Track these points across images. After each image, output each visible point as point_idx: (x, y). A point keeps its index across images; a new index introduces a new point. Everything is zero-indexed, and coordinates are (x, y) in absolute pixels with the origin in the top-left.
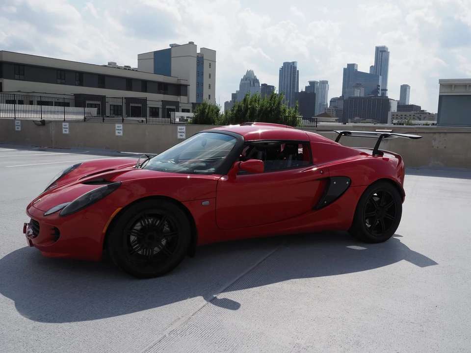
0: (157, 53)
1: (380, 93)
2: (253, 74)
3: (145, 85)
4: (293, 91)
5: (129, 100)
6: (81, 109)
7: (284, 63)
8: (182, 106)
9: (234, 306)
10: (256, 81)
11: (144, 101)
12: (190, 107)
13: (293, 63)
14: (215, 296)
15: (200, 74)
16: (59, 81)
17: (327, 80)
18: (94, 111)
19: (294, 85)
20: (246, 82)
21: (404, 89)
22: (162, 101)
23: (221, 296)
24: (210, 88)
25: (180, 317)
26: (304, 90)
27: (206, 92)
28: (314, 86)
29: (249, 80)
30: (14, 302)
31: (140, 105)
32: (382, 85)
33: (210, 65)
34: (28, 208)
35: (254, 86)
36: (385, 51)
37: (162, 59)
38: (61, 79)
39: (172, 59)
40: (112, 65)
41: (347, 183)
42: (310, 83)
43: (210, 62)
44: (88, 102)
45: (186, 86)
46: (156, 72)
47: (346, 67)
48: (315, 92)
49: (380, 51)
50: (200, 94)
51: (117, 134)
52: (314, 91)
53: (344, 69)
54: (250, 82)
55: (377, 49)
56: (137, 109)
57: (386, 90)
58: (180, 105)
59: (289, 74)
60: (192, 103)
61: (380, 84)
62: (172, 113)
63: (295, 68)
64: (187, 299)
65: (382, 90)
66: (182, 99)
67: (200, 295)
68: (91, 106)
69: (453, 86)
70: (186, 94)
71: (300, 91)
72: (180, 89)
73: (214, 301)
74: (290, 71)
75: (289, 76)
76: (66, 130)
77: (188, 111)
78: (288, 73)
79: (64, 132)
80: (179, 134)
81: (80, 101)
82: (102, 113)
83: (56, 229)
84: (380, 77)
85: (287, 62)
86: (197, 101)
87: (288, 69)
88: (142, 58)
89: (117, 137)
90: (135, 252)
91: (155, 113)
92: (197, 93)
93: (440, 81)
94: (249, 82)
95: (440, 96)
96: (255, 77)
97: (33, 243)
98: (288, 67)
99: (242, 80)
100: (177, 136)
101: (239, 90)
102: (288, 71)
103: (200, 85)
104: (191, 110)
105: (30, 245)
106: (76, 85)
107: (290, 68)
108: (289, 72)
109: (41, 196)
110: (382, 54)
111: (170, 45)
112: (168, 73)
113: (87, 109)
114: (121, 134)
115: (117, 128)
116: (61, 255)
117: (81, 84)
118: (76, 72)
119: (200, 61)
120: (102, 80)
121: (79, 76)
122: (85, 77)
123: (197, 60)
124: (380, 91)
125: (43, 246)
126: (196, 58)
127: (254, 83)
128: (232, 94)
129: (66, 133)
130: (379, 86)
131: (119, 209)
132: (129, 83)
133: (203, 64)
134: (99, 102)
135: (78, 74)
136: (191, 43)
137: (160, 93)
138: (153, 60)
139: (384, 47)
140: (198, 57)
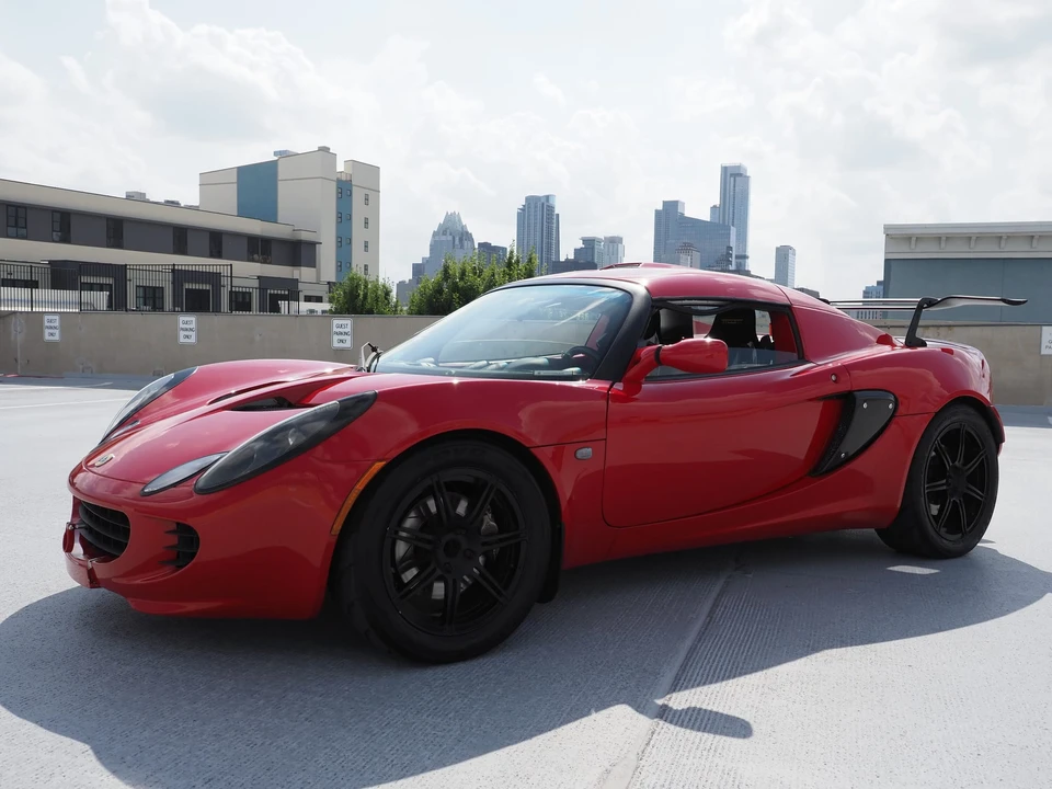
0: (243, 172)
1: (734, 263)
2: (460, 220)
3: (216, 242)
4: (548, 259)
5: (179, 275)
6: (71, 295)
7: (527, 199)
8: (305, 290)
9: (736, 728)
10: (465, 236)
11: (214, 278)
12: (322, 291)
13: (547, 197)
15: (344, 218)
16: (12, 230)
17: (621, 236)
18: (101, 298)
19: (549, 245)
20: (444, 238)
21: (783, 256)
22: (259, 277)
24: (366, 250)
26: (571, 257)
27: (358, 259)
28: (593, 248)
29: (452, 234)
30: (87, 747)
31: (208, 287)
32: (738, 246)
33: (367, 199)
35: (462, 247)
36: (741, 175)
37: (257, 184)
38: (16, 226)
39: (280, 184)
40: (135, 198)
41: (891, 406)
42: (585, 241)
43: (367, 192)
44: (84, 279)
45: (313, 245)
46: (244, 211)
47: (660, 207)
48: (596, 261)
49: (731, 175)
50: (343, 263)
51: (182, 340)
52: (593, 259)
53: (657, 212)
54: (454, 238)
55: (725, 169)
56: (198, 297)
57: (745, 257)
58: (301, 286)
59: (539, 221)
60: (329, 283)
61: (733, 244)
62: (283, 304)
63: (551, 209)
64: (588, 714)
65: (737, 257)
66: (304, 274)
67: (618, 702)
68: (91, 287)
69: (913, 239)
70: (312, 263)
71: (562, 259)
72: (298, 251)
73: (664, 713)
74: (539, 213)
75: (539, 226)
76: (52, 334)
77: (319, 299)
78: (536, 219)
79: (47, 337)
80: (336, 338)
81: (63, 276)
82: (117, 303)
84: (733, 231)
85: (532, 197)
86: (337, 277)
87: (536, 211)
88: (208, 181)
89: (183, 346)
91: (241, 302)
92: (337, 262)
93: (887, 228)
94: (450, 238)
95: (886, 260)
96: (464, 227)
97: (99, 575)
98: (536, 207)
99: (435, 234)
100: (330, 341)
101: (428, 255)
102: (535, 216)
103: (344, 242)
104: (326, 298)
105: (91, 582)
106: (54, 241)
107: (539, 209)
108: (539, 217)
110: (734, 182)
111: (276, 153)
112: (270, 215)
113: (86, 295)
114: (193, 340)
115: (182, 326)
116: (191, 607)
117: (65, 239)
118: (53, 211)
119: (344, 189)
120: (116, 228)
121: (62, 221)
122: (74, 221)
123: (338, 188)
124: (733, 260)
125: (138, 582)
126: (335, 184)
127: (461, 240)
128: (413, 264)
129: (51, 338)
130: (731, 248)
131: (379, 465)
132: (179, 237)
133: (351, 195)
134: (110, 281)
135: (57, 216)
136: (324, 150)
137: (253, 260)
138: (235, 185)
139: (739, 167)
140: (339, 181)
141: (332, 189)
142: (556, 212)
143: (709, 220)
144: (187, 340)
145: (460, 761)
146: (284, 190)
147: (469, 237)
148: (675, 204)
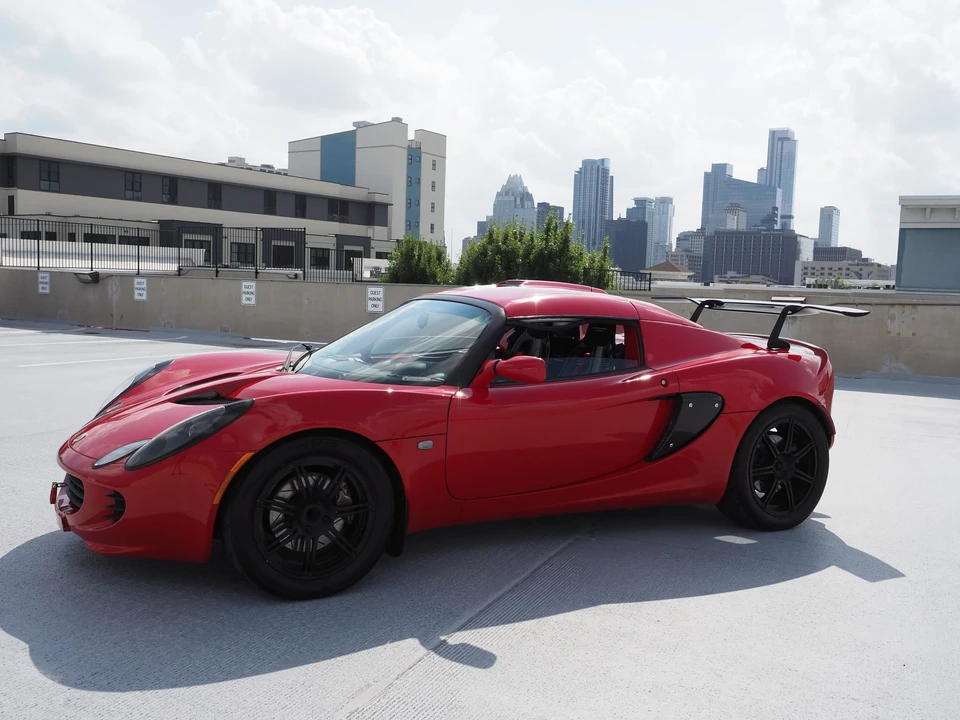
0: (326, 140)
1: (779, 223)
2: (521, 182)
3: (301, 204)
4: (602, 218)
5: (269, 233)
6: (172, 251)
7: (585, 162)
8: (377, 247)
9: (483, 659)
10: (526, 197)
11: (301, 236)
12: (392, 248)
13: (603, 161)
14: (442, 638)
15: (413, 182)
16: (129, 193)
17: (670, 196)
18: (199, 255)
19: (603, 204)
20: (506, 198)
21: (828, 216)
22: (336, 236)
23: (455, 639)
24: (433, 211)
25: (371, 682)
26: (624, 216)
27: (425, 218)
28: (644, 208)
29: (514, 196)
30: (27, 646)
31: (292, 244)
32: (783, 207)
33: (434, 165)
34: (62, 450)
35: (523, 206)
36: (788, 139)
37: (338, 152)
38: (133, 190)
39: (358, 152)
40: (236, 163)
41: (716, 405)
42: (637, 201)
43: (435, 158)
44: (186, 237)
45: (385, 206)
46: (325, 176)
47: (709, 170)
48: (646, 220)
49: (779, 139)
50: (412, 223)
51: (244, 302)
52: (644, 218)
53: (705, 173)
54: (515, 198)
55: (773, 133)
56: (285, 252)
57: (791, 217)
58: (373, 243)
59: (594, 183)
60: (398, 241)
61: (778, 204)
62: (356, 261)
63: (605, 171)
64: (385, 643)
65: (782, 217)
66: (377, 232)
67: (412, 636)
68: (192, 244)
69: (928, 210)
70: (384, 223)
71: (615, 218)
72: (372, 212)
73: (441, 649)
74: (595, 176)
75: (594, 186)
76: (141, 294)
77: (385, 256)
78: (591, 181)
79: (137, 297)
80: (370, 303)
81: (170, 235)
82: (214, 257)
83: (117, 495)
84: (779, 192)
85: (589, 160)
86: (406, 236)
87: (591, 174)
88: (296, 149)
89: (245, 306)
90: (279, 544)
91: (321, 259)
92: (406, 221)
93: (902, 199)
94: (512, 198)
95: (901, 230)
96: (524, 188)
97: (70, 523)
98: (592, 169)
99: (498, 194)
100: (366, 306)
101: (491, 214)
102: (591, 178)
103: (413, 204)
105: (64, 527)
106: (163, 203)
107: (595, 171)
108: (595, 178)
109: (89, 428)
110: (781, 146)
111: (354, 124)
112: (349, 180)
113: (185, 252)
114: (253, 302)
115: (244, 290)
116: (126, 549)
117: (173, 201)
118: (163, 177)
119: (414, 155)
120: (215, 192)
121: (170, 185)
122: (181, 186)
123: (409, 155)
124: (779, 220)
125: (91, 529)
126: (406, 151)
127: (522, 200)
128: (479, 223)
129: (140, 298)
130: (776, 209)
131: (248, 456)
132: (269, 200)
133: (420, 161)
134: (208, 238)
135: (167, 181)
136: (397, 120)
137: (333, 220)
138: (319, 153)
139: (787, 131)
140: (410, 148)
141: (404, 156)
142: (611, 175)
143: (755, 181)
144: (248, 302)
145: (271, 671)
146: (361, 158)
147: (529, 197)
148: (723, 167)
